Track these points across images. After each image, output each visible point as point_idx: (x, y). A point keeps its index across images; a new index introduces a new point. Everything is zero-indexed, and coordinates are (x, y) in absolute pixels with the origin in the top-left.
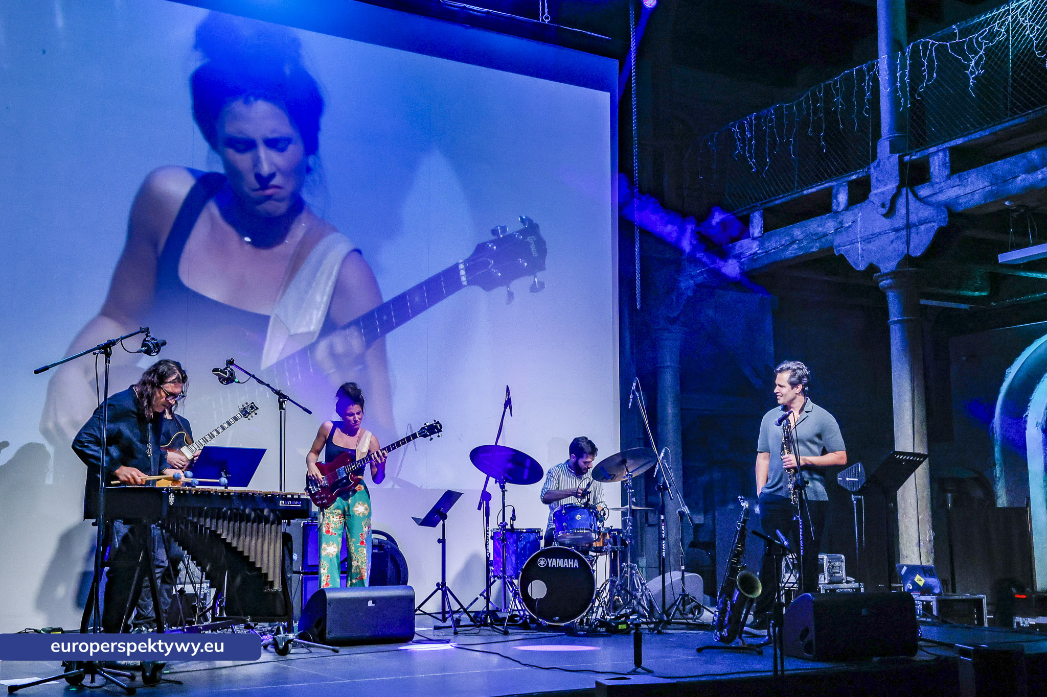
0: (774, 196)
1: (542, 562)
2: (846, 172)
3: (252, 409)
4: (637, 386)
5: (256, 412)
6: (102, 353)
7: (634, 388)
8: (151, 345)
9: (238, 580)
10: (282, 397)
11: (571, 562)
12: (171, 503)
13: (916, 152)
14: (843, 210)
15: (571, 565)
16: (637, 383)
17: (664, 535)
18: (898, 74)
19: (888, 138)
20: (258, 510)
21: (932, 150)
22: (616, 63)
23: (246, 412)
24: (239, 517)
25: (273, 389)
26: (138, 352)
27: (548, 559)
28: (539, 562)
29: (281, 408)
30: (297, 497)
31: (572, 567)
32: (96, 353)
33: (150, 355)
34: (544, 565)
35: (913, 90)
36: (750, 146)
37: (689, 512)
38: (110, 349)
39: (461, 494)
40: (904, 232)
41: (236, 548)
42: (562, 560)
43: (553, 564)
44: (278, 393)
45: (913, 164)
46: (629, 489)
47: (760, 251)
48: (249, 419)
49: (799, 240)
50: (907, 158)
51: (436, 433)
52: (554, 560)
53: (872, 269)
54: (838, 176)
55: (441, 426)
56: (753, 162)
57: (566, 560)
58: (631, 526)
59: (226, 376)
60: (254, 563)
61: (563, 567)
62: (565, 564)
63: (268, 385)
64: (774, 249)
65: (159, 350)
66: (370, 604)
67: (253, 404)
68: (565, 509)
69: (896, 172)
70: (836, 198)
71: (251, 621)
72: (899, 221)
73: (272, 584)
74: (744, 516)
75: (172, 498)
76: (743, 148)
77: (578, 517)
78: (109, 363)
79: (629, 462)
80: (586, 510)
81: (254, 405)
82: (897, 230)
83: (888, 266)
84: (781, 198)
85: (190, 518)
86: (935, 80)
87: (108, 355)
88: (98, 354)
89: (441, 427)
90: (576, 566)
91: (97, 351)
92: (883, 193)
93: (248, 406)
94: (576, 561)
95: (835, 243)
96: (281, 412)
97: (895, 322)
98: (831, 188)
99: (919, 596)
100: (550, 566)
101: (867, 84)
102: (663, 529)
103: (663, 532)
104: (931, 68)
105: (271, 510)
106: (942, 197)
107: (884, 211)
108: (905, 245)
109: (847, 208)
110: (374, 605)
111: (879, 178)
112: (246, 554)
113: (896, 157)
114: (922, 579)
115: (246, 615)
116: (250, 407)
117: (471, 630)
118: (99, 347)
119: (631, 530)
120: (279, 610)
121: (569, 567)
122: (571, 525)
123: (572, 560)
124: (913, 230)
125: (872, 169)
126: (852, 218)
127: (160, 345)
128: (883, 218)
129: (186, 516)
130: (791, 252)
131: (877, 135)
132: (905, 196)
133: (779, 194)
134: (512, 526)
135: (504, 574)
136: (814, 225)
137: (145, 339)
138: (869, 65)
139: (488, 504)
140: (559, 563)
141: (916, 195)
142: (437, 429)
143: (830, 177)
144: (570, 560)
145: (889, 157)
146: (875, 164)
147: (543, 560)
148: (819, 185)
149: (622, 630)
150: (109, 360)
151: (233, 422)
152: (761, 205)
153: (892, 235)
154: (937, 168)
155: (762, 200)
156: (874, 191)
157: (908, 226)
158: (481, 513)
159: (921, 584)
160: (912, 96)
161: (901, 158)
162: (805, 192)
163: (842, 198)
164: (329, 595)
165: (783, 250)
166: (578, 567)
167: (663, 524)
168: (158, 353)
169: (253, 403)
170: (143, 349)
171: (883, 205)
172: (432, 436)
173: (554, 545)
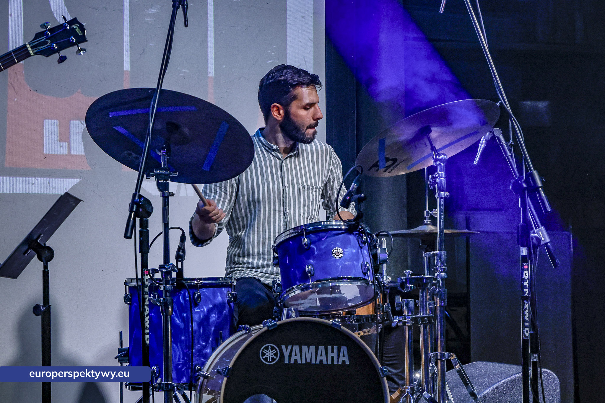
1: (270, 354)
11: (333, 351)
15: (333, 358)
17: (526, 290)
27: (283, 347)
28: (263, 355)
31: (335, 362)
34: (274, 360)
37: (548, 240)
39: (80, 201)
42: (313, 348)
43: (293, 358)
46: (439, 191)
51: (72, 44)
52: (296, 348)
57: (322, 348)
58: (443, 271)
61: (315, 364)
62: (319, 358)
68: (308, 234)
79: (436, 131)
80: (351, 237)
90: (344, 361)
94: (344, 349)
100: (286, 361)
102: (526, 277)
103: (526, 284)
119: (442, 279)
121: (330, 362)
122: (323, 270)
123: (336, 348)
134: (180, 273)
135: (167, 381)
139: (144, 225)
140: (308, 355)
144: (330, 348)
147: (273, 349)
166: (347, 362)
167: (526, 267)
172: (63, 53)
173: (288, 317)
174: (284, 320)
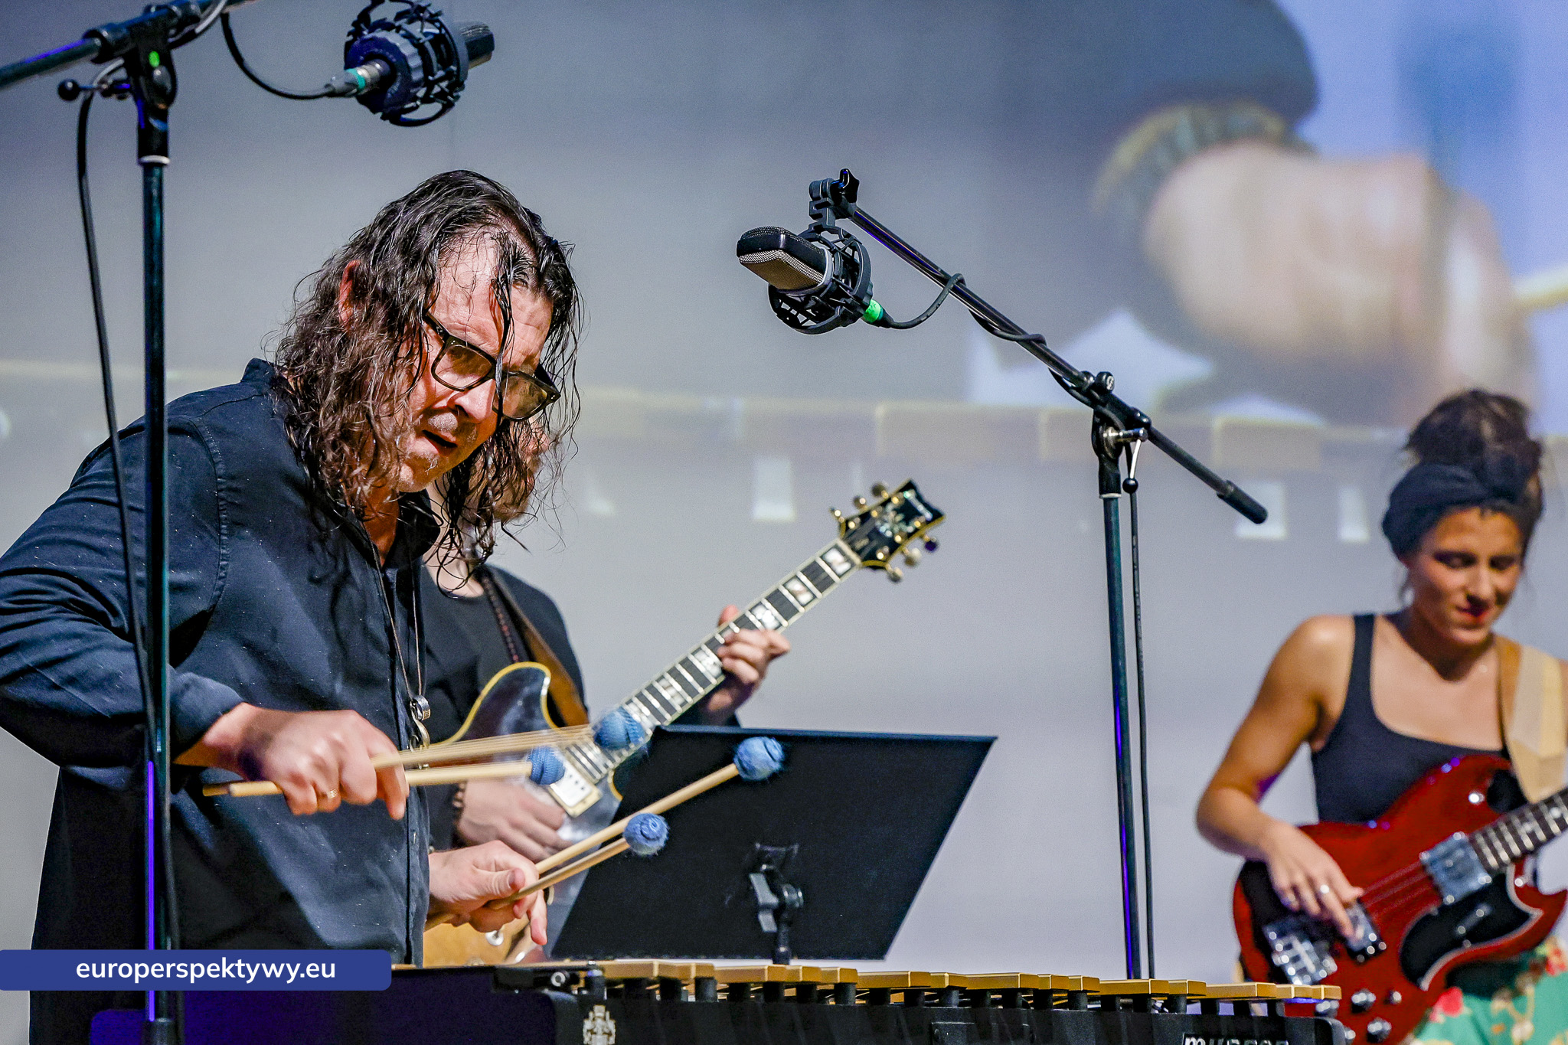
3: (907, 521)
5: (931, 534)
6: (114, 93)
10: (1113, 421)
23: (875, 534)
26: (328, 93)
29: (1108, 482)
32: (77, 91)
33: (395, 116)
38: (166, 60)
48: (895, 579)
59: (821, 280)
63: (1035, 347)
67: (909, 495)
78: (165, 154)
81: (919, 498)
87: (155, 100)
88: (89, 93)
91: (85, 74)
93: (885, 504)
96: (1109, 507)
116: (898, 511)
118: (96, 45)
127: (462, 50)
137: (367, 15)
151: (805, 598)
168: (447, 102)
169: (910, 486)
170: (361, 73)
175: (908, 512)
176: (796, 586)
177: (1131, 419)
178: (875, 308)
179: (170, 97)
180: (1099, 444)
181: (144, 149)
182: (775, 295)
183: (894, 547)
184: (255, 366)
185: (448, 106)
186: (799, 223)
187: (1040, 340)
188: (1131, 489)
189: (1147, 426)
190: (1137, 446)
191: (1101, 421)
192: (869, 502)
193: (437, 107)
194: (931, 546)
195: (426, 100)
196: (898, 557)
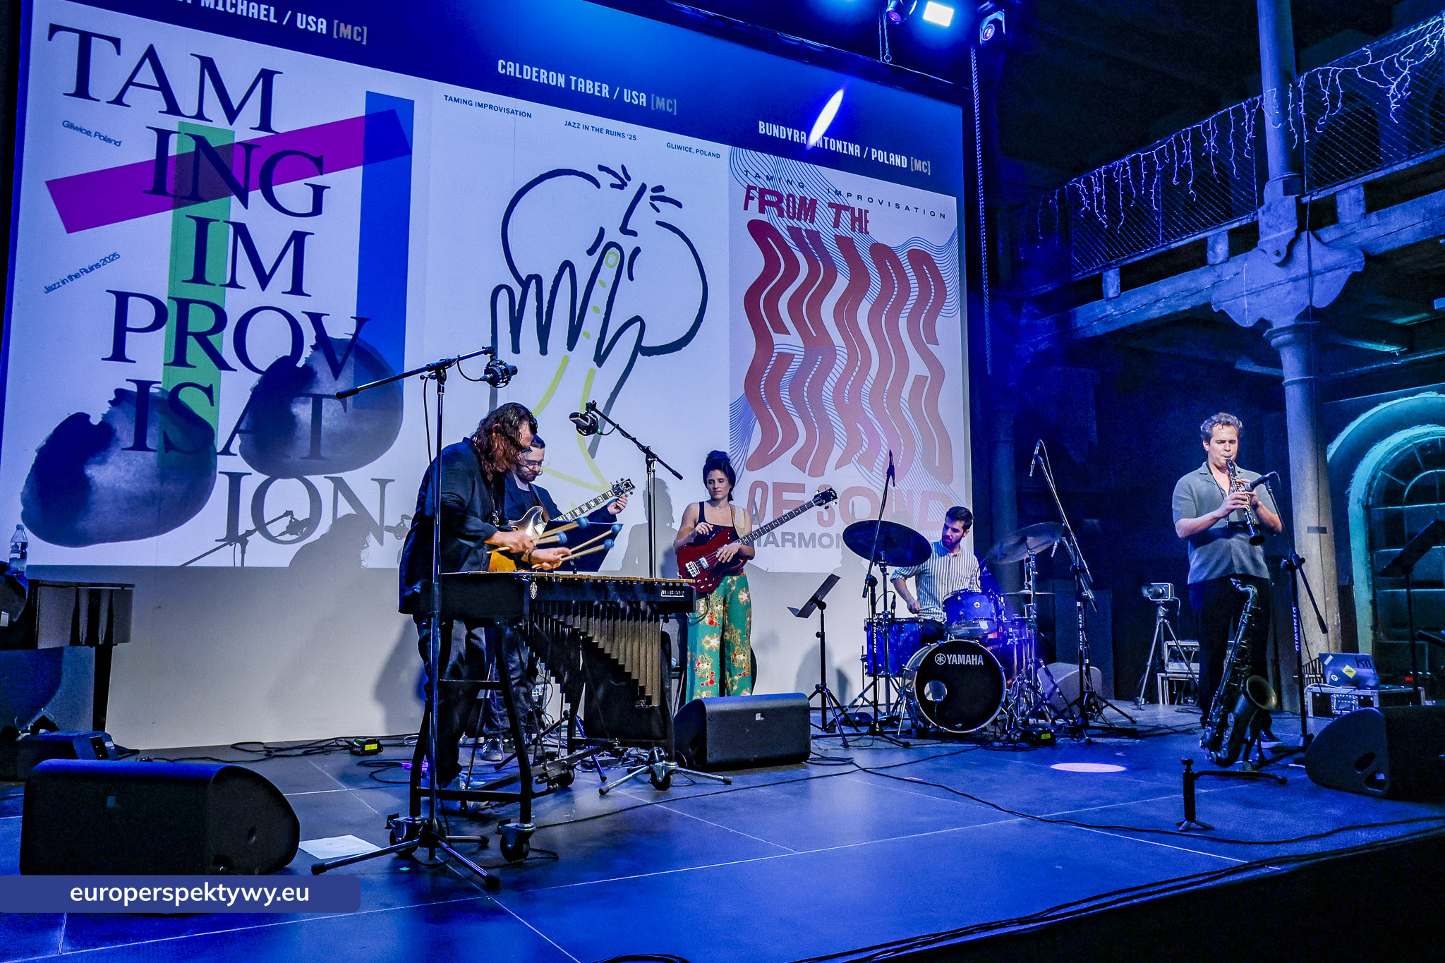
0: (1134, 251)
1: (940, 659)
2: (1225, 219)
4: (1041, 450)
6: (433, 378)
7: (1036, 452)
8: (498, 371)
9: (601, 692)
10: (650, 456)
11: (975, 657)
12: (533, 595)
13: (1318, 192)
14: (1222, 263)
15: (974, 661)
16: (1041, 447)
17: (1081, 625)
18: (1290, 108)
19: (1280, 179)
20: (634, 604)
21: (1338, 188)
22: (958, 111)
24: (612, 613)
25: (639, 445)
26: (481, 380)
28: (937, 659)
29: (649, 469)
30: (679, 585)
31: (976, 663)
32: (424, 377)
33: (495, 385)
34: (942, 662)
35: (1311, 123)
36: (1100, 202)
37: (1093, 597)
38: (444, 371)
39: (840, 578)
40: (1304, 283)
41: (609, 655)
42: (964, 656)
43: (953, 661)
44: (646, 451)
45: (1314, 205)
46: (1032, 571)
47: (1116, 313)
49: (1165, 298)
50: (1306, 199)
51: (831, 500)
52: (955, 655)
53: (1263, 323)
54: (1215, 225)
55: (834, 492)
56: (1104, 219)
57: (968, 656)
58: (1035, 614)
59: (588, 424)
60: (630, 674)
61: (965, 665)
62: (967, 661)
63: (634, 440)
64: (1134, 310)
65: (509, 379)
66: (758, 717)
67: (628, 482)
68: (961, 595)
69: (1293, 214)
70: (1213, 249)
71: (619, 745)
72: (1299, 269)
73: (649, 700)
74: (1251, 605)
75: (534, 589)
76: (1091, 205)
77: (977, 604)
78: (443, 392)
79: (1030, 539)
82: (1295, 280)
83: (1282, 321)
84: (1142, 254)
85: (556, 617)
86: (1340, 110)
87: (441, 380)
88: (427, 378)
89: (835, 494)
90: (980, 663)
91: (426, 374)
92: (1277, 239)
93: (623, 483)
94: (980, 656)
95: (1214, 299)
97: (1292, 383)
98: (1205, 239)
99: (1355, 690)
100: (949, 663)
101: (1248, 122)
104: (1334, 98)
105: (649, 603)
106: (1356, 240)
107: (1279, 259)
108: (1306, 295)
109: (1227, 260)
110: (762, 719)
111: (1270, 224)
112: (621, 663)
113: (1291, 199)
114: (1352, 670)
115: (613, 737)
117: (857, 740)
118: (429, 368)
119: (1035, 618)
120: (656, 731)
121: (973, 663)
122: (969, 614)
123: (976, 655)
124: (1317, 279)
125: (1260, 214)
126: (1234, 270)
127: (510, 372)
128: (1277, 268)
129: (550, 614)
130: (1155, 312)
131: (1264, 176)
132: (1306, 241)
133: (1141, 249)
134: (893, 615)
135: (887, 672)
136: (1183, 282)
137: (489, 363)
138: (1249, 102)
139: (873, 590)
140: (961, 659)
141: (1319, 239)
142: (832, 495)
143: (1205, 226)
144: (973, 655)
145: (1282, 201)
146: (1264, 208)
147: (942, 656)
148: (1191, 236)
149: (1046, 740)
150: (443, 388)
152: (1117, 262)
153: (1289, 286)
154: (1347, 207)
155: (1118, 257)
156: (1263, 239)
157: (1311, 274)
158: (866, 601)
159: (1351, 675)
160: (1311, 130)
161: (1298, 200)
162: (1173, 246)
163: (1222, 248)
164: (709, 708)
165: (1147, 310)
167: (1080, 612)
168: (507, 383)
170: (488, 376)
171: (1278, 254)
172: (826, 505)
173: (951, 639)
174: (948, 641)
175: (627, 485)
176: (600, 498)
177: (654, 456)
178: (599, 431)
179: (445, 380)
180: (647, 461)
181: (439, 391)
182: (578, 427)
183: (623, 492)
184: (465, 439)
185: (507, 384)
186: (583, 412)
187: (635, 439)
188: (654, 471)
189: (658, 458)
190: (655, 462)
191: (647, 457)
192: (620, 482)
193: (505, 384)
194: (631, 493)
195: (503, 382)
196: (624, 495)
